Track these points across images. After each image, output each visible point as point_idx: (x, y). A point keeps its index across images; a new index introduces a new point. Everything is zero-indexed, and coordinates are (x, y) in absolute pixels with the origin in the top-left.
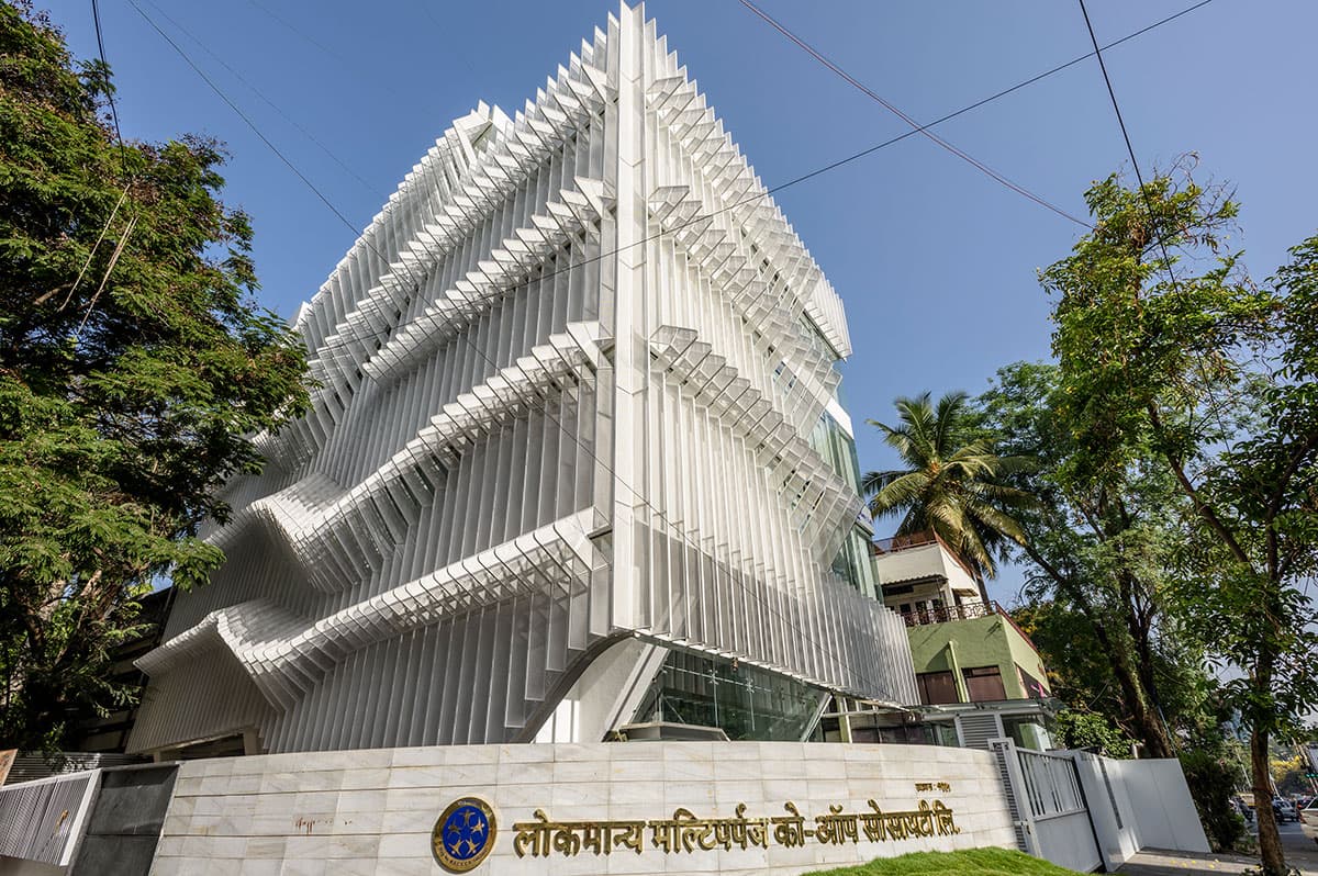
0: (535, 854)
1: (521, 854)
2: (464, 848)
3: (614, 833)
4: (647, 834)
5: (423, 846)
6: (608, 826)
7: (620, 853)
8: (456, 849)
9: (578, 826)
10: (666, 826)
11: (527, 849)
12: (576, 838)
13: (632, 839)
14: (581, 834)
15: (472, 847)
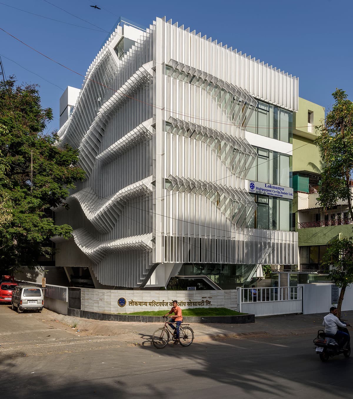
0: (132, 305)
1: (130, 305)
2: (122, 304)
3: (143, 303)
4: (148, 304)
5: (116, 304)
6: (142, 302)
7: (144, 306)
8: (121, 304)
9: (138, 302)
10: (151, 303)
11: (131, 305)
12: (137, 304)
13: (146, 304)
14: (138, 303)
15: (123, 304)
